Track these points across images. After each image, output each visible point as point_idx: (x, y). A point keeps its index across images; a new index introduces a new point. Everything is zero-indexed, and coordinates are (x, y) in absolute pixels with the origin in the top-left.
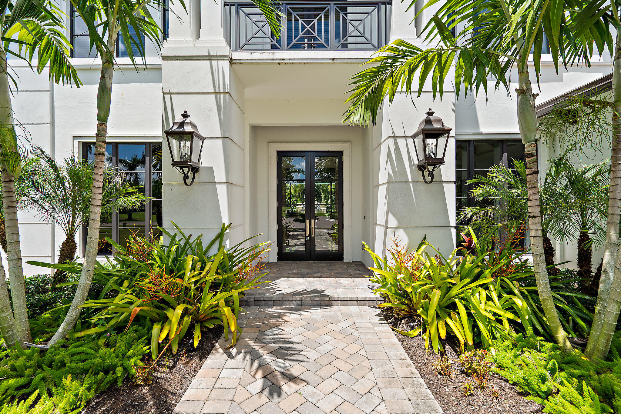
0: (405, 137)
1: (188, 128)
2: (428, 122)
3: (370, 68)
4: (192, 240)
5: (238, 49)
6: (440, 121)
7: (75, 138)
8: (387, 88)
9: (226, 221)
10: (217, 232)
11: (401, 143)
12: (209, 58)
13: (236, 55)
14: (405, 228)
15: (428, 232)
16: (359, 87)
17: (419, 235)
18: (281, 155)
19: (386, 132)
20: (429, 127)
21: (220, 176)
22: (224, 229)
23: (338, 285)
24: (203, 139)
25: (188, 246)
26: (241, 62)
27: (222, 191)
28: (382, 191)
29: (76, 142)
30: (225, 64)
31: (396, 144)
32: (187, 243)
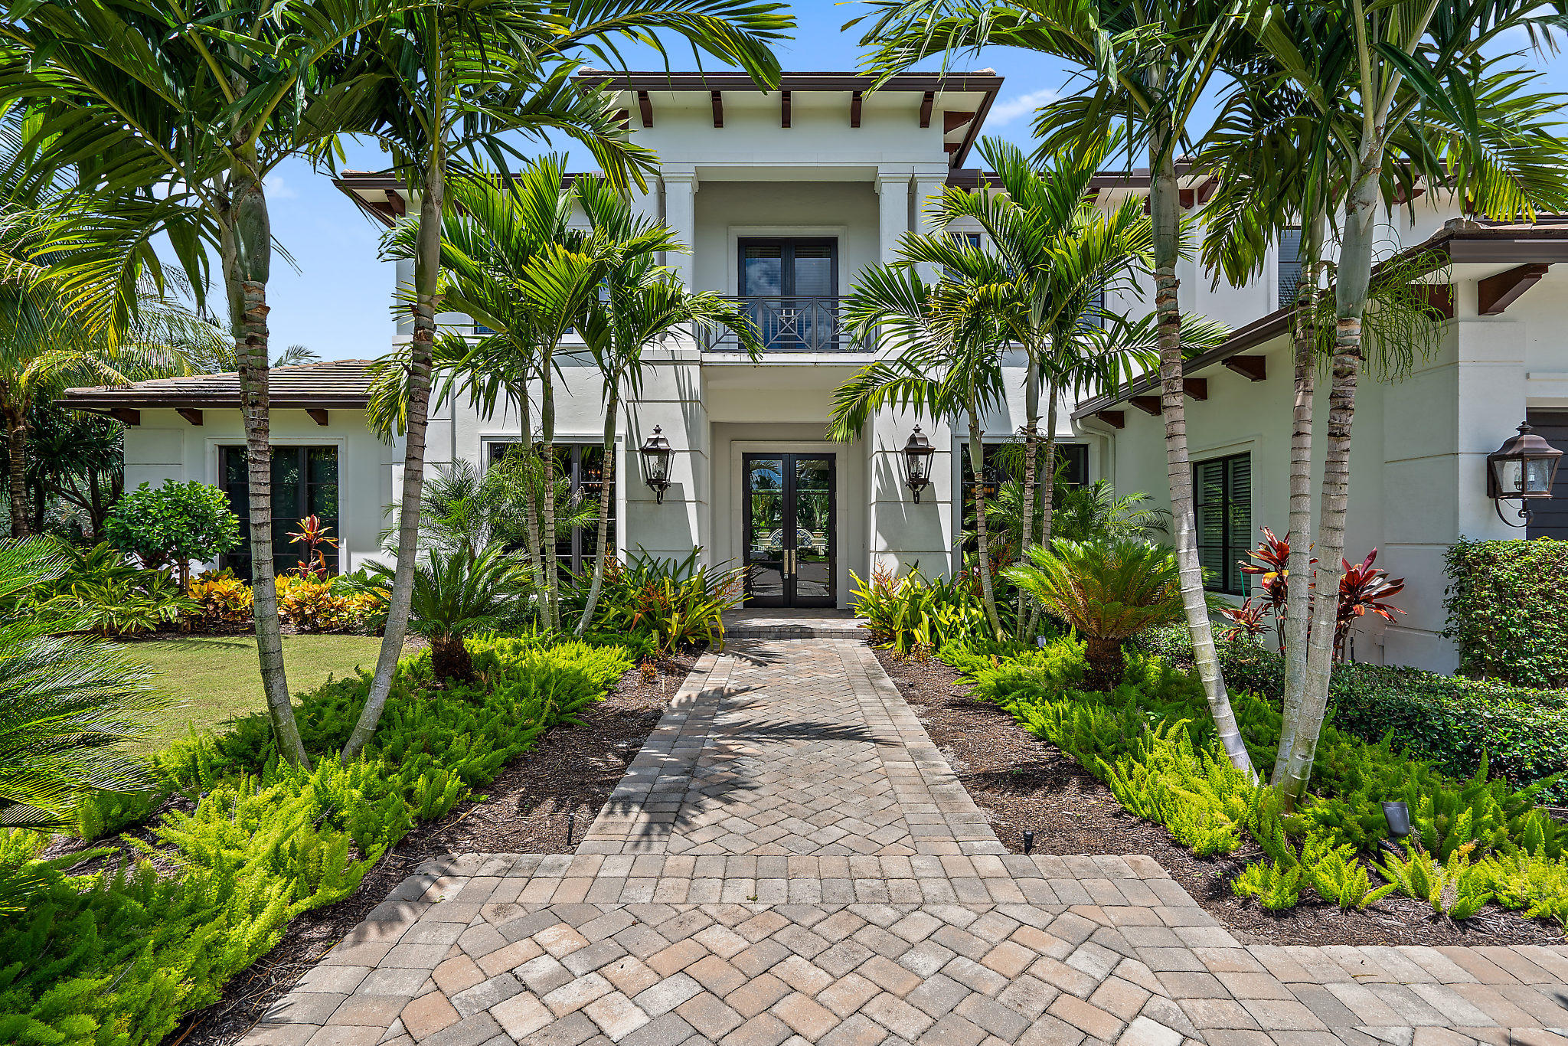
0: (896, 452)
1: (662, 445)
2: (913, 440)
3: (852, 380)
4: (659, 566)
5: (709, 349)
6: (925, 439)
7: (483, 438)
8: (872, 401)
9: (696, 542)
10: (688, 555)
11: (891, 458)
12: (674, 362)
13: (708, 358)
14: (896, 553)
15: (920, 557)
16: (843, 401)
17: (911, 559)
18: (748, 457)
19: (876, 447)
20: (913, 446)
21: (689, 494)
22: (695, 552)
23: (823, 623)
24: (674, 453)
25: (655, 572)
26: (712, 365)
27: (691, 509)
28: (873, 508)
29: (485, 443)
30: (695, 370)
31: (885, 458)
32: (655, 567)
